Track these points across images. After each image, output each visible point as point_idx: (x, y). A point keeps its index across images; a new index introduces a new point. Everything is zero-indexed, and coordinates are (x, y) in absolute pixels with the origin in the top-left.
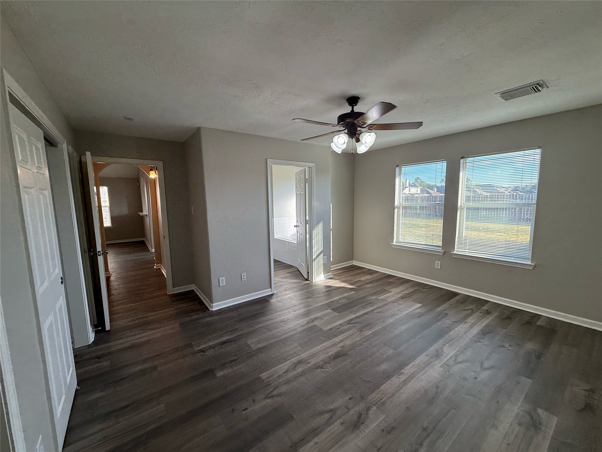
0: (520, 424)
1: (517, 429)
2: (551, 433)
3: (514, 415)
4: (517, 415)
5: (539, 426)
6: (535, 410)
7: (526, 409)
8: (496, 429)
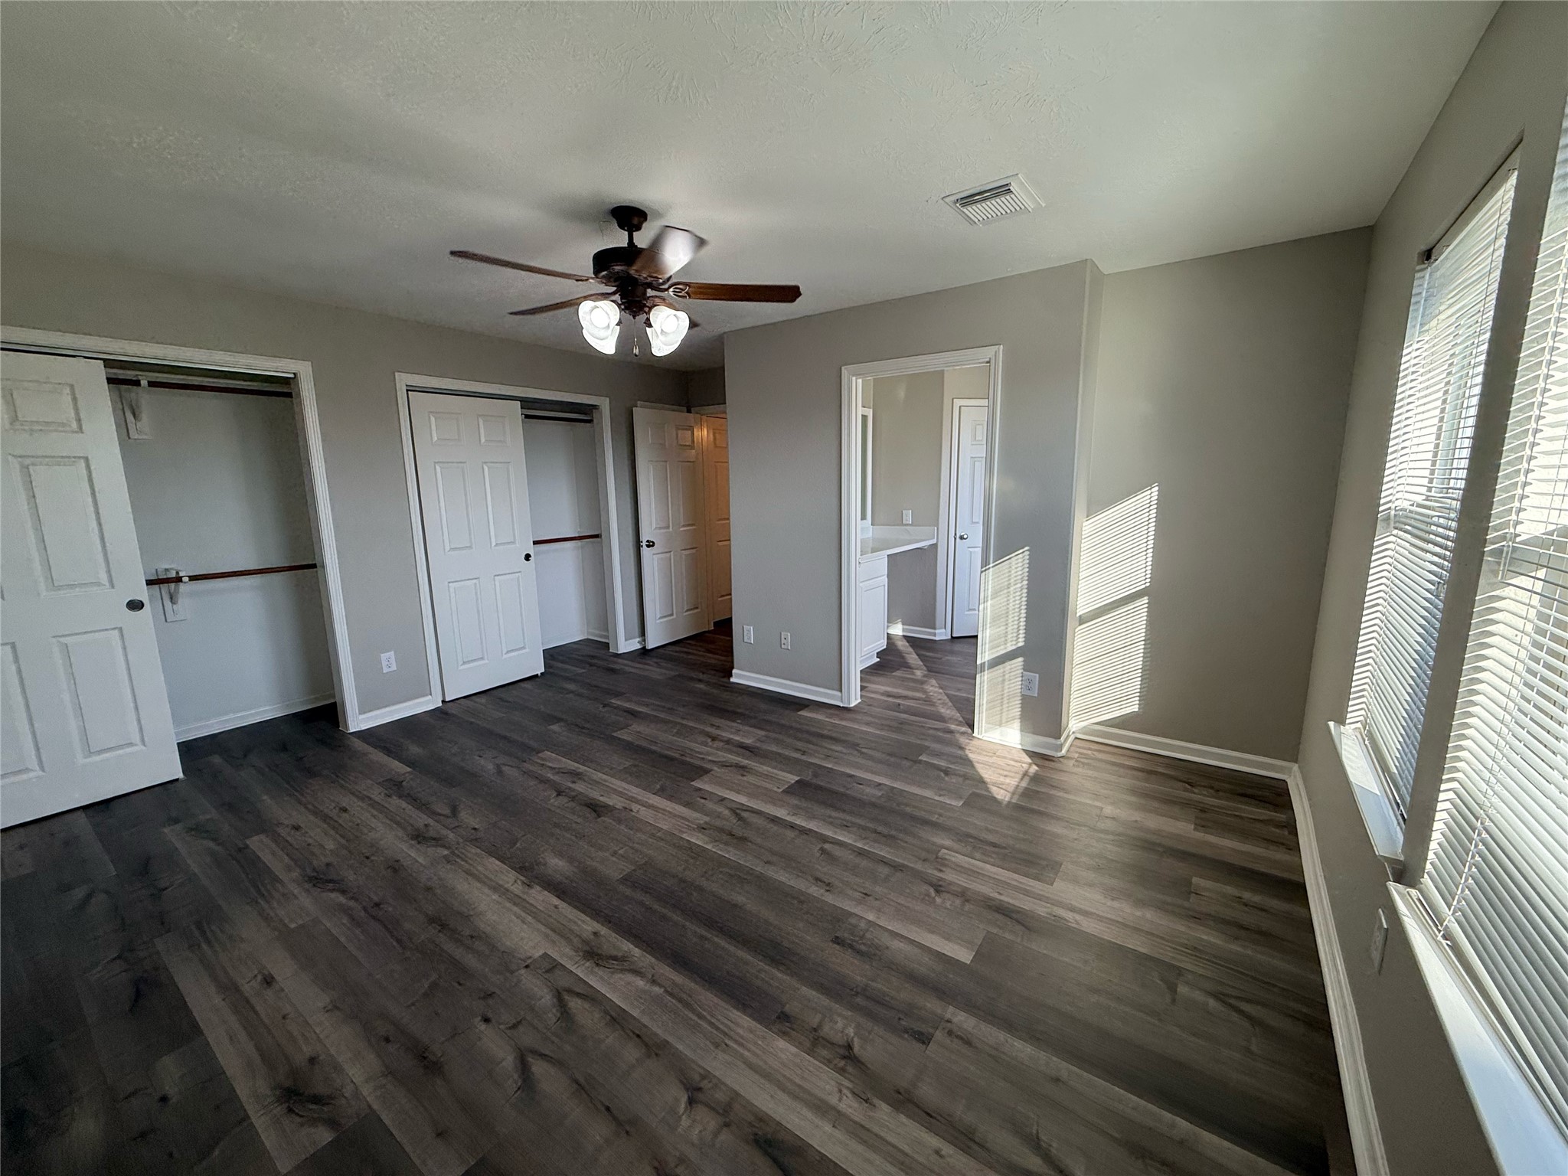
0: (312, 1060)
1: (304, 1048)
2: (260, 1121)
3: (340, 1059)
4: (338, 1068)
5: (287, 1104)
6: (332, 1123)
7: (343, 1101)
8: (325, 1008)
